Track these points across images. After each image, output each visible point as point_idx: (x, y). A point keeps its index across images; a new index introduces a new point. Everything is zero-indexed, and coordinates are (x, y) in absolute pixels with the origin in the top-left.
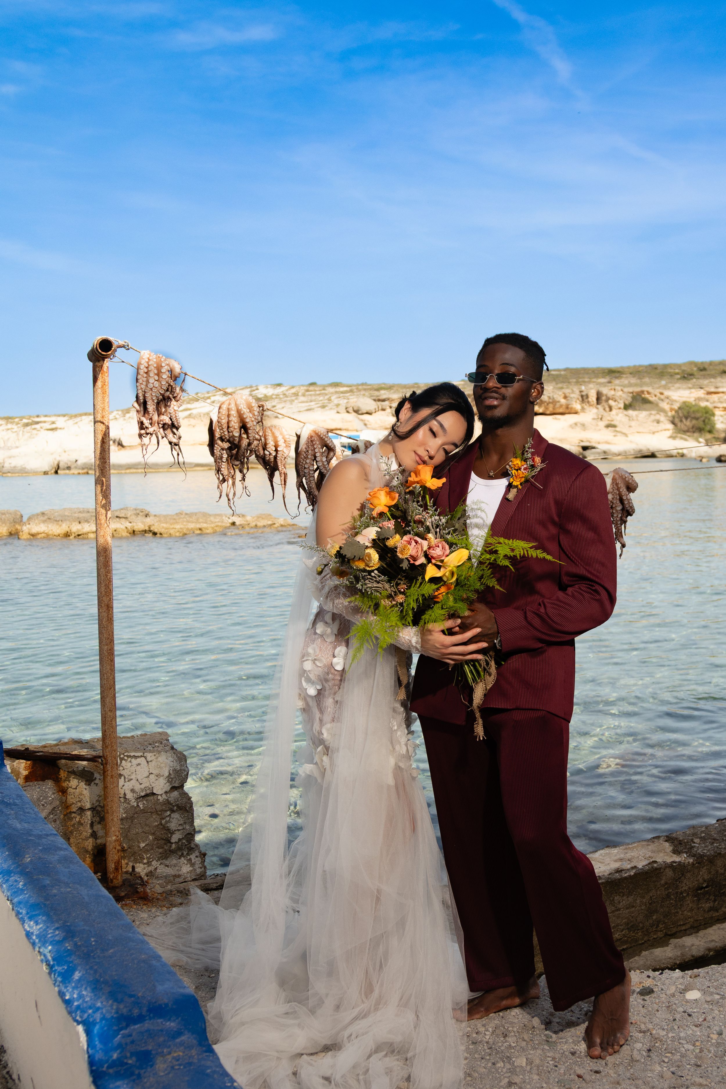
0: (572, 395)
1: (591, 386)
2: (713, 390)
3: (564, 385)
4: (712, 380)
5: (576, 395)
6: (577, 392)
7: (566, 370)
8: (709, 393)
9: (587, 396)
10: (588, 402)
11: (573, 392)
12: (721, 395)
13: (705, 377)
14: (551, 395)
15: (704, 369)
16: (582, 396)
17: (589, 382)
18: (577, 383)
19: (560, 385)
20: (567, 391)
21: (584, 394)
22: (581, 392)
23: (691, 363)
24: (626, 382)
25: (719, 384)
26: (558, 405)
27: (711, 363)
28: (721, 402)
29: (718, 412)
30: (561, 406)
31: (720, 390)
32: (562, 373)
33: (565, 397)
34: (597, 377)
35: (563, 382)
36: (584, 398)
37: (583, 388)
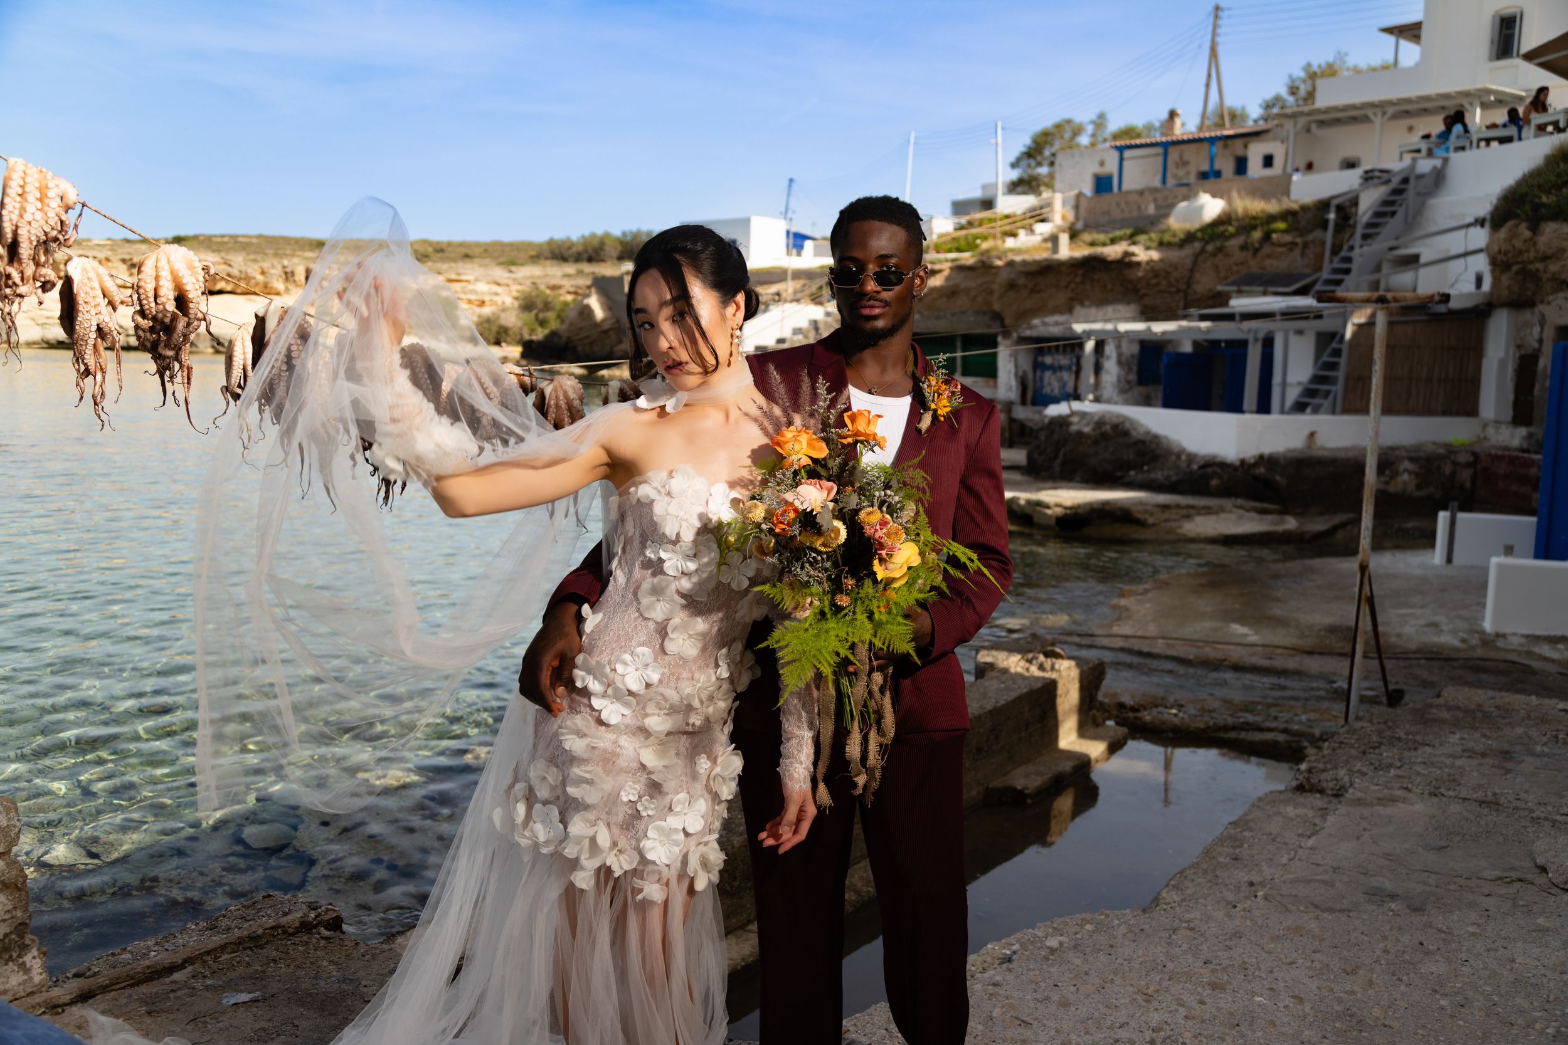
0: (272, 271)
1: (296, 260)
2: (454, 277)
3: (259, 257)
4: (453, 265)
5: (277, 271)
6: (280, 267)
7: (259, 236)
8: (450, 281)
9: (293, 274)
10: (294, 281)
11: (273, 267)
12: (464, 284)
13: (443, 260)
14: (243, 269)
15: (441, 251)
16: (286, 273)
17: (293, 256)
18: (276, 255)
19: (252, 257)
20: (266, 265)
21: (288, 270)
22: (284, 267)
23: (425, 242)
24: (342, 259)
25: (462, 271)
26: (253, 282)
27: (449, 244)
28: (465, 293)
29: (464, 305)
30: (257, 284)
31: (463, 277)
32: (255, 241)
33: (263, 273)
34: (302, 249)
35: (256, 253)
36: (289, 276)
37: (286, 262)
